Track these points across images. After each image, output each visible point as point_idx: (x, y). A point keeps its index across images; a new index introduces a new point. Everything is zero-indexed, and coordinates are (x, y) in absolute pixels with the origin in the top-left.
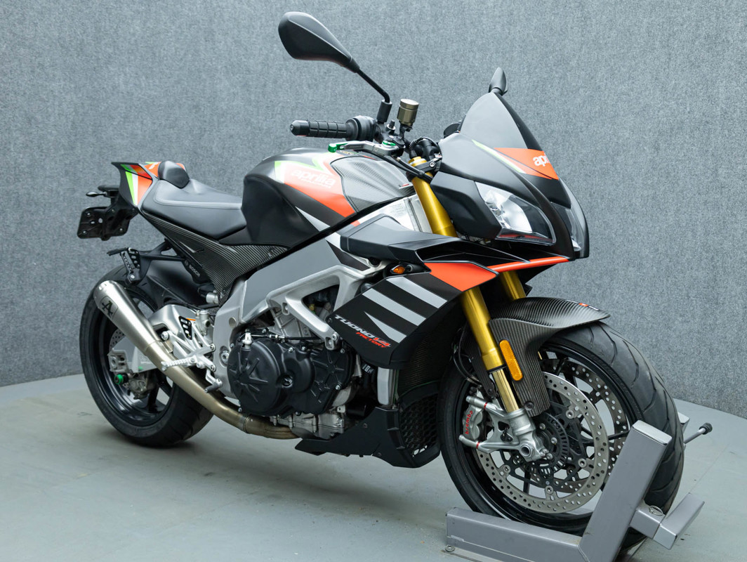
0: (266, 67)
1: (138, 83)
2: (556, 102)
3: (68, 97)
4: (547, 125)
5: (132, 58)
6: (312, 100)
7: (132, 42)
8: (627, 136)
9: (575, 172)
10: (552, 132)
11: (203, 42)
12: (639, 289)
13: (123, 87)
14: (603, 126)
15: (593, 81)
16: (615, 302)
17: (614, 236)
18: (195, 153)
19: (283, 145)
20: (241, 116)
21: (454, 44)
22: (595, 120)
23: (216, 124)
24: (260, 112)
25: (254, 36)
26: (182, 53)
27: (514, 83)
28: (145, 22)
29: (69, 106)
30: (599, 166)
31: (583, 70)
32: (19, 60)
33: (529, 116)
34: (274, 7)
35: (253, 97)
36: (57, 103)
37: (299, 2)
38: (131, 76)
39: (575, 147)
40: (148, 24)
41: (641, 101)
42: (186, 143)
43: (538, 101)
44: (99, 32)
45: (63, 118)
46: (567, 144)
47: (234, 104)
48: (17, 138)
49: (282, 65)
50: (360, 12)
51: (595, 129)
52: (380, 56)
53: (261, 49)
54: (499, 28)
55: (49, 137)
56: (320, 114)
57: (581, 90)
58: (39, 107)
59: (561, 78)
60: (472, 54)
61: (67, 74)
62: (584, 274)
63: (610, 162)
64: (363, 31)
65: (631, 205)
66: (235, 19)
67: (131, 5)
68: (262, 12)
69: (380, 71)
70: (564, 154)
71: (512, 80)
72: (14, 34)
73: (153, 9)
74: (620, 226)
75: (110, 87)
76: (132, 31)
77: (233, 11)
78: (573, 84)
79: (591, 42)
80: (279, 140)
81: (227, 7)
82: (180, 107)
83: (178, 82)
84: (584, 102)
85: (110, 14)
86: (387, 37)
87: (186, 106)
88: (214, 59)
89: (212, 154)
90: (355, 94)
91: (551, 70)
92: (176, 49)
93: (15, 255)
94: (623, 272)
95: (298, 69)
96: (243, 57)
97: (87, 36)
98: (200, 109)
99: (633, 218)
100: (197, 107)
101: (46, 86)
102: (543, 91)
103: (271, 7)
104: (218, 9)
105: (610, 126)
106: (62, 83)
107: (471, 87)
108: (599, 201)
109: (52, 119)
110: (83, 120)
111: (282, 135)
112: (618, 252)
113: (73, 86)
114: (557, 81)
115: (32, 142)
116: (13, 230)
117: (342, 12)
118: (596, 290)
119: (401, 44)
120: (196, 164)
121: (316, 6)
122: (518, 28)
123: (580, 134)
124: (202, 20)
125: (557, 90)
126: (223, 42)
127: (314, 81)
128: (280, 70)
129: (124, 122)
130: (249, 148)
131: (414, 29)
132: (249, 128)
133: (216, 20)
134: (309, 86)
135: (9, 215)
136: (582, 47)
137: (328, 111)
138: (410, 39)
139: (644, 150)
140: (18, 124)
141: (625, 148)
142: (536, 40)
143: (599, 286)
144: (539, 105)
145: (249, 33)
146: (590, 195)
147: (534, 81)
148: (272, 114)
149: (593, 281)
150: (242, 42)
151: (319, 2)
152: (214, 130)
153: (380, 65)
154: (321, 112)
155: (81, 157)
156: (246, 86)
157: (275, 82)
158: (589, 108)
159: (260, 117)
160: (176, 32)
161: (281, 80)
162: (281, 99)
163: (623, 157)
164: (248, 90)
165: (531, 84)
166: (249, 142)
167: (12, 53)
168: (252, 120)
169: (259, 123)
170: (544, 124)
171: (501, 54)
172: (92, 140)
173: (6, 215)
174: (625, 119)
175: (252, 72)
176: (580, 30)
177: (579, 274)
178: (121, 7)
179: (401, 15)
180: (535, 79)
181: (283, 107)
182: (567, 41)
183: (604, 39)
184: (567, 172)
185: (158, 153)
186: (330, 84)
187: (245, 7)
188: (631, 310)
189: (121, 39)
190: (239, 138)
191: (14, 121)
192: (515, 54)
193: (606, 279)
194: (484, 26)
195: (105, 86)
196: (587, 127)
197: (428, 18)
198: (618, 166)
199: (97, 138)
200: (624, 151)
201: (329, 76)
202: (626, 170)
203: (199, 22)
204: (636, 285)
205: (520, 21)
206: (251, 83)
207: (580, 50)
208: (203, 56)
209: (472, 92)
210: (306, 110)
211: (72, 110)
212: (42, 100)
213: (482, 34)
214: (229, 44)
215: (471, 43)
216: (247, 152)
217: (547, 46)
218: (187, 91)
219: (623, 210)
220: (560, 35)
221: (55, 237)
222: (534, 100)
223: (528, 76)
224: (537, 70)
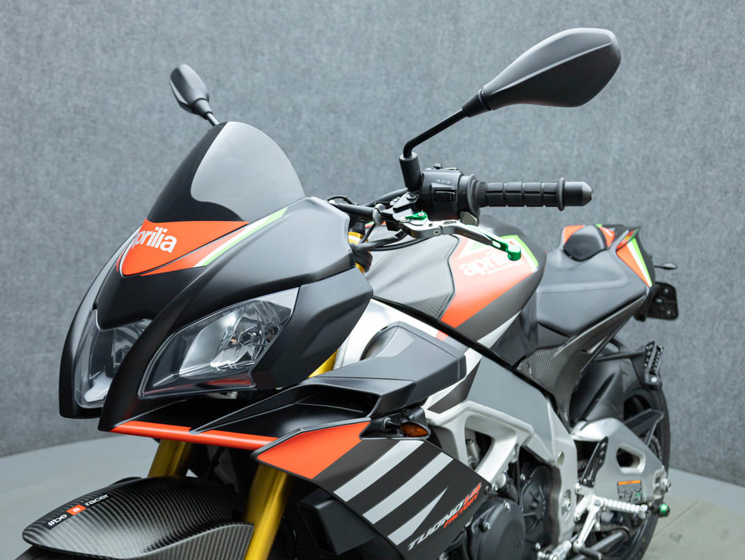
0: (44, 9)
6: (107, 71)
19: (63, 131)
35: (22, 52)
52: (201, 25)
54: (353, 21)
59: (426, 95)
60: (319, 46)
95: (89, 21)
111: (62, 116)
122: (377, 27)
127: (111, 43)
128: (64, 17)
130: (15, 131)
134: (104, 49)
142: (398, 45)
147: (393, 93)
148: (50, 83)
153: (201, 37)
156: (13, 32)
157: (56, 34)
159: (32, 85)
161: (65, 33)
162: (64, 62)
164: (16, 40)
165: (390, 96)
166: (14, 122)
168: (21, 88)
169: (29, 93)
175: (23, 13)
180: (394, 90)
181: (66, 75)
186: (132, 51)
201: (133, 39)
206: (20, 30)
207: (451, 68)
213: (332, 24)
216: (10, 138)
217: (411, 55)
222: (392, 115)
223: (385, 87)
224: (398, 81)
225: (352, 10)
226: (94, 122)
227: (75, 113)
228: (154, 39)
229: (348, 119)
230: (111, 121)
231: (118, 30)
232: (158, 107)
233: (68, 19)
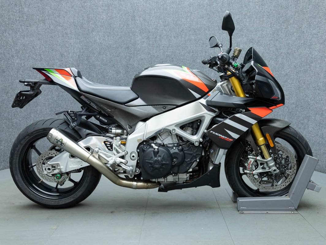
0: (157, 30)
1: (104, 39)
2: (283, 39)
3: (77, 46)
4: (279, 50)
5: (102, 29)
6: (176, 43)
7: (102, 22)
8: (317, 54)
9: (292, 71)
10: (281, 53)
11: (130, 21)
12: (321, 125)
13: (98, 41)
14: (305, 50)
15: (300, 29)
16: (310, 131)
17: (309, 100)
18: (127, 66)
20: (146, 51)
21: (237, 16)
22: (302, 47)
23: (136, 54)
24: (154, 49)
25: (152, 17)
26: (122, 26)
27: (264, 32)
28: (107, 14)
29: (77, 49)
30: (303, 68)
31: (296, 24)
32: (58, 32)
33: (271, 46)
34: (160, 4)
35: (151, 43)
36: (72, 48)
37: (170, 1)
38: (101, 36)
39: (292, 60)
40: (109, 15)
41: (323, 37)
42: (124, 62)
43: (275, 39)
44: (89, 19)
45: (75, 54)
46: (288, 58)
47: (143, 46)
48: (57, 63)
49: (163, 29)
50: (196, 4)
51: (301, 51)
52: (205, 23)
53: (155, 22)
54: (257, 7)
55: (69, 62)
56: (179, 49)
57: (295, 34)
58: (65, 50)
60: (245, 20)
61: (76, 36)
62: (295, 118)
63: (308, 66)
64: (198, 12)
65: (318, 86)
66: (144, 10)
67: (102, 7)
68: (155, 6)
69: (205, 29)
70: (286, 63)
71: (263, 30)
72: (56, 22)
73: (111, 8)
74: (312, 96)
75: (93, 41)
76: (102, 18)
77: (143, 7)
78: (291, 31)
79: (300, 11)
80: (162, 61)
81: (141, 6)
82: (121, 48)
83: (120, 38)
84: (296, 39)
85: (93, 11)
86: (208, 14)
87: (124, 47)
88: (135, 27)
89: (134, 67)
90: (194, 40)
91: (281, 25)
92: (120, 24)
93: (56, 109)
94: (314, 117)
95: (170, 30)
96: (147, 26)
97: (84, 21)
98: (129, 48)
99: (319, 92)
100: (128, 48)
101: (68, 41)
102: (277, 35)
103: (159, 4)
104: (137, 6)
105: (308, 49)
106: (75, 40)
107: (245, 35)
108: (303, 84)
109: (71, 55)
110: (82, 55)
111: (163, 58)
112: (311, 108)
113: (78, 41)
114: (284, 30)
115: (63, 64)
116: (55, 99)
117: (188, 5)
118: (301, 125)
119: (214, 17)
120: (128, 71)
121: (178, 3)
122: (266, 7)
123: (294, 54)
124: (131, 12)
125: (284, 34)
126: (139, 20)
127: (176, 35)
128: (162, 31)
129: (99, 55)
131: (220, 10)
132: (150, 56)
133: (136, 12)
134: (174, 37)
135: (54, 93)
136: (295, 14)
137: (182, 48)
138: (218, 15)
139: (324, 60)
140: (58, 57)
141: (315, 60)
142: (274, 12)
143: (302, 124)
144: (275, 41)
145: (149, 16)
146: (299, 82)
147: (273, 31)
148: (159, 50)
149: (300, 121)
150: (147, 20)
151: (179, 1)
152: (135, 57)
153: (205, 27)
154: (180, 48)
155: (82, 70)
156: (148, 38)
157: (160, 36)
158: (299, 41)
159: (154, 51)
160: (120, 17)
161: (163, 35)
162: (163, 43)
163: (314, 64)
164: (149, 40)
165: (272, 32)
166: (149, 61)
167: (55, 29)
168: (151, 52)
169: (153, 53)
170: (277, 50)
171: (258, 19)
172: (86, 62)
173: (53, 93)
174: (316, 46)
175: (151, 32)
176: (295, 6)
177: (293, 118)
178: (97, 8)
179: (214, 4)
180: (273, 29)
181: (164, 46)
182: (289, 11)
183: (306, 9)
184: (288, 71)
185: (112, 67)
186: (183, 36)
187: (148, 5)
188: (317, 135)
189: (98, 21)
190: (145, 60)
191: (56, 56)
192: (264, 19)
193: (306, 121)
194: (251, 7)
195: (91, 41)
196: (298, 50)
197: (226, 5)
198: (312, 68)
199: (88, 62)
200: (315, 61)
201: (183, 32)
202: (316, 70)
203: (129, 13)
204: (320, 123)
205: (267, 4)
206: (150, 37)
207: (295, 15)
208: (130, 27)
209: (245, 37)
210: (173, 47)
211: (78, 51)
212: (66, 47)
213: (250, 10)
214: (141, 21)
215: (245, 14)
217: (279, 14)
218: (124, 41)
219: (314, 89)
220: (285, 9)
221: (72, 102)
222: (273, 39)
223: (270, 28)
224: (275, 25)
225: (257, 3)
226: (172, 59)
227: (167, 57)
228: (190, 31)
229: (257, 44)
230: (178, 57)
231: (179, 31)
232: (192, 51)
233: (164, 31)
